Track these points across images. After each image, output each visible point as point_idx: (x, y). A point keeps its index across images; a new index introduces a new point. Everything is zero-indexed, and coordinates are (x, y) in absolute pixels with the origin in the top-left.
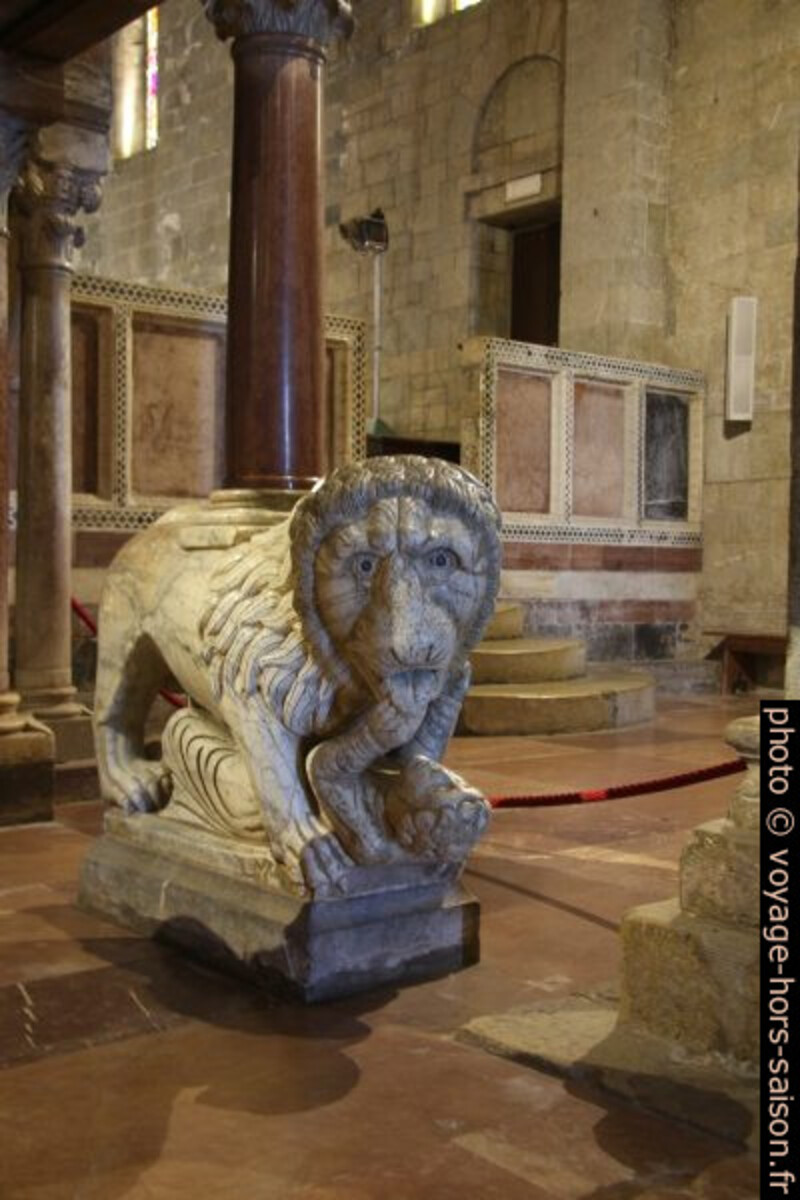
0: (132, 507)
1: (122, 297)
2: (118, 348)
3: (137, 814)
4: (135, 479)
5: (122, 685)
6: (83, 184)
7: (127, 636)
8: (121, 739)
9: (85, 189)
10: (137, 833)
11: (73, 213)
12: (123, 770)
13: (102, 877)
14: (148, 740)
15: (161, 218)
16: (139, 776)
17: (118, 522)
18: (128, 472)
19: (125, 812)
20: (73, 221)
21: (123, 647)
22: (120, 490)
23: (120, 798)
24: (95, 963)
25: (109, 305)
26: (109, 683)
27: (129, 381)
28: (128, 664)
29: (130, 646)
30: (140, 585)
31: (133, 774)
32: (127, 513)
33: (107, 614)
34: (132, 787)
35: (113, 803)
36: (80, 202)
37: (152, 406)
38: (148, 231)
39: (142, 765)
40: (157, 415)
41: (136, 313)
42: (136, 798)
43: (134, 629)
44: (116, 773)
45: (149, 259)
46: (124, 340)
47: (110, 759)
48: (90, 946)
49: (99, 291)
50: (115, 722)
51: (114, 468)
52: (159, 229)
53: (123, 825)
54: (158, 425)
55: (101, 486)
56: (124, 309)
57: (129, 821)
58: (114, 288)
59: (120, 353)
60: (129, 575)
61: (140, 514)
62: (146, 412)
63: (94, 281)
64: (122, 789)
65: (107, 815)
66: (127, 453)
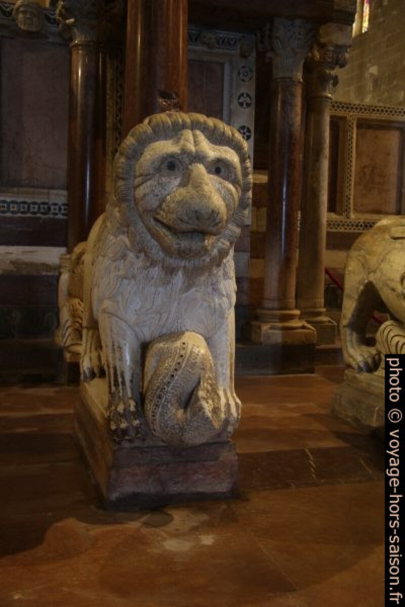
0: (353, 219)
1: (352, 111)
2: (349, 138)
3: (362, 372)
4: (355, 205)
5: (356, 307)
6: (340, 53)
7: (360, 283)
8: (355, 335)
9: (340, 56)
10: (362, 382)
11: (333, 69)
12: (356, 350)
13: (343, 402)
14: (368, 336)
15: (368, 69)
16: (363, 354)
17: (346, 227)
18: (352, 201)
19: (356, 371)
20: (333, 73)
21: (358, 288)
22: (347, 210)
23: (354, 364)
24: (340, 444)
25: (345, 115)
26: (349, 306)
27: (354, 154)
28: (360, 297)
29: (362, 287)
30: (367, 257)
31: (360, 352)
32: (350, 222)
33: (350, 271)
34: (360, 359)
35: (349, 366)
36: (337, 63)
37: (365, 167)
38: (361, 77)
39: (365, 348)
40: (367, 171)
41: (359, 119)
42: (362, 365)
43: (365, 280)
44: (351, 351)
45: (360, 92)
46: (352, 133)
47: (349, 344)
48: (339, 435)
49: (340, 109)
50: (353, 326)
51: (345, 199)
52: (367, 75)
53: (355, 377)
54: (368, 177)
55: (338, 209)
56: (352, 117)
57: (358, 376)
58: (348, 107)
59: (350, 140)
60: (362, 252)
61: (357, 223)
62: (362, 170)
63: (338, 104)
64: (354, 360)
65: (346, 372)
66: (351, 192)
